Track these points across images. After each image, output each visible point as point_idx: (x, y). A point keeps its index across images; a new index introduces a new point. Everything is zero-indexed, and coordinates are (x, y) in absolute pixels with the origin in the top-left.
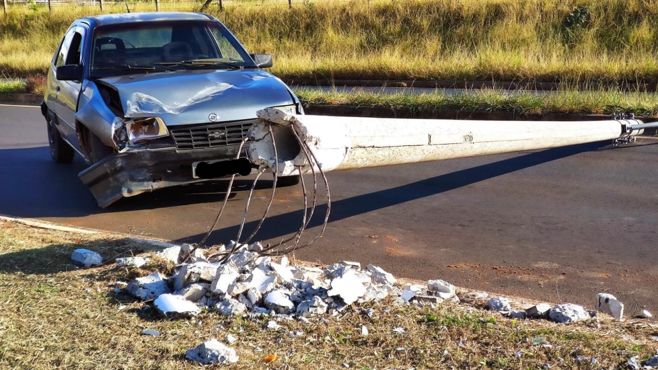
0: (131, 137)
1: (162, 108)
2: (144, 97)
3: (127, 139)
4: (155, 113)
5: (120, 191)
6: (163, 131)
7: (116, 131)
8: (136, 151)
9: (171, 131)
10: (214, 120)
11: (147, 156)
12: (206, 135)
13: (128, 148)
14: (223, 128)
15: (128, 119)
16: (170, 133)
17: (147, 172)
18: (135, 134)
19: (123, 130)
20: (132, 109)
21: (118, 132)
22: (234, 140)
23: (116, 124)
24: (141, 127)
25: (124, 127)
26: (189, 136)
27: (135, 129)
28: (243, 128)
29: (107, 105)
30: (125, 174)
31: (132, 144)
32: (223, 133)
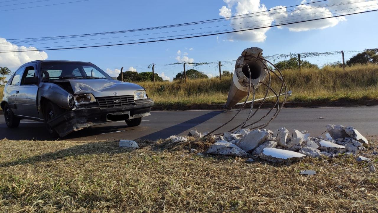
0: (76, 103)
1: (92, 89)
2: (83, 85)
3: (74, 104)
4: (89, 91)
5: (73, 128)
6: (93, 100)
7: (69, 100)
8: (80, 109)
9: (97, 100)
10: (116, 95)
11: (86, 111)
12: (113, 102)
13: (76, 108)
14: (119, 99)
15: (75, 95)
16: (96, 100)
17: (86, 119)
18: (78, 102)
19: (73, 100)
20: (77, 90)
21: (70, 100)
22: (124, 104)
23: (69, 97)
24: (81, 99)
25: (73, 98)
26: (105, 102)
27: (78, 99)
28: (127, 99)
29: (63, 89)
30: (74, 120)
31: (78, 107)
32: (120, 101)
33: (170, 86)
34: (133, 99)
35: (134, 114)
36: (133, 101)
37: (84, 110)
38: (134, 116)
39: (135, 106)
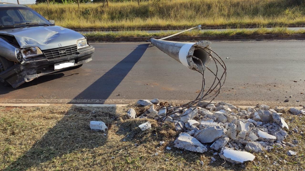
0: (24, 56)
1: (37, 43)
2: (28, 39)
3: (22, 58)
4: (35, 45)
5: (24, 80)
6: (39, 52)
8: (28, 62)
9: (43, 52)
10: (61, 46)
11: (34, 64)
12: (58, 53)
13: (24, 61)
14: (64, 49)
15: (22, 49)
16: (43, 53)
17: (35, 70)
18: (26, 55)
19: (20, 54)
20: (23, 44)
21: (18, 55)
22: (69, 53)
23: (17, 51)
24: (28, 52)
25: (20, 52)
26: (51, 54)
27: (25, 52)
28: (71, 49)
29: (9, 43)
30: (25, 72)
31: (25, 60)
32: (65, 51)
33: (94, 10)
34: (77, 49)
35: (79, 62)
36: (77, 51)
37: (33, 62)
38: (78, 63)
39: (79, 55)
